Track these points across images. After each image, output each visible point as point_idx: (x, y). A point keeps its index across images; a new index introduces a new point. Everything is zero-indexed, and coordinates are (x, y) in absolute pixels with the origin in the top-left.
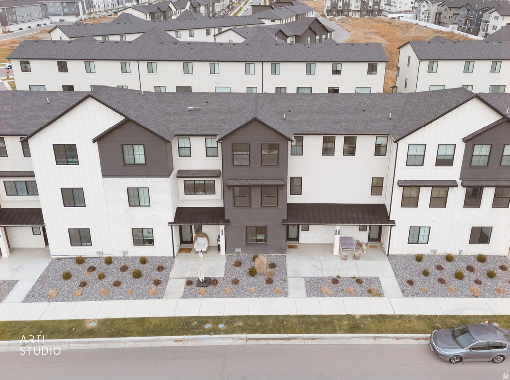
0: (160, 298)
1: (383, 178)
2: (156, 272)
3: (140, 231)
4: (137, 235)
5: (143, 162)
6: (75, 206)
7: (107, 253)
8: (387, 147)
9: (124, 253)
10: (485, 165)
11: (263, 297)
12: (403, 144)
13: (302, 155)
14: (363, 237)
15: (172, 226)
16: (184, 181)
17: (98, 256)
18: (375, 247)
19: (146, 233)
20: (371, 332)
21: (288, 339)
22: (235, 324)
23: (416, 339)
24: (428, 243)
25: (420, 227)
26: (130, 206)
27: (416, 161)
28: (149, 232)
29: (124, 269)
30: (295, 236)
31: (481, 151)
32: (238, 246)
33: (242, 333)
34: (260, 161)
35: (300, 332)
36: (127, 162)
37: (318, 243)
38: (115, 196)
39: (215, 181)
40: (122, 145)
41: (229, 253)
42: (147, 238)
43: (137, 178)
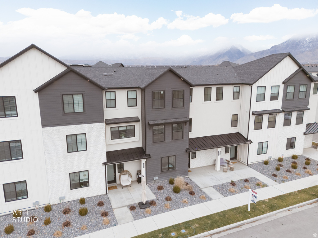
0: (115, 225)
1: (238, 114)
2: (98, 207)
3: (77, 176)
4: (73, 180)
5: (81, 110)
6: (11, 160)
7: (44, 202)
8: (239, 93)
9: (61, 199)
10: (292, 98)
11: (196, 204)
12: (255, 86)
13: (192, 102)
15: (105, 165)
16: (111, 128)
17: (34, 208)
18: (235, 162)
19: (82, 177)
20: (284, 207)
21: (238, 226)
22: (193, 227)
23: (311, 204)
24: (267, 153)
25: (263, 142)
26: (68, 152)
27: (261, 98)
28: (84, 175)
29: (66, 211)
31: (291, 89)
32: (155, 175)
33: (204, 232)
34: (171, 104)
35: (243, 220)
36: (67, 111)
37: (202, 166)
38: (54, 144)
39: (134, 125)
40: (63, 95)
41: (149, 182)
42: (82, 181)
43: (75, 125)
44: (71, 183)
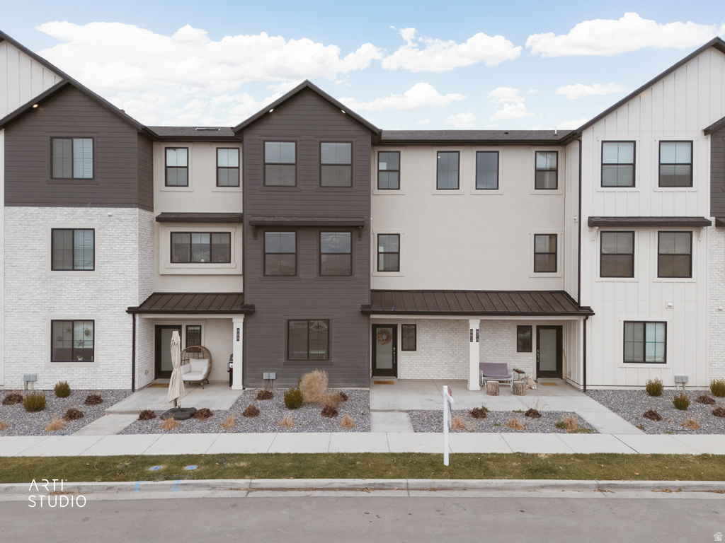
0: (63, 434)
1: (556, 235)
3: (69, 330)
4: (60, 339)
5: (89, 175)
8: (557, 171)
9: (29, 380)
11: (310, 432)
13: (399, 189)
14: (527, 362)
15: (134, 314)
16: (172, 233)
18: (554, 384)
19: (79, 334)
20: (590, 477)
21: (364, 489)
24: (665, 362)
25: (644, 323)
26: (52, 269)
27: (621, 176)
28: (87, 333)
30: (390, 366)
32: (269, 369)
33: (241, 477)
34: (316, 176)
36: (57, 174)
37: (435, 378)
38: (26, 246)
39: (230, 233)
40: (52, 138)
41: (250, 384)
42: (81, 347)
43: (73, 208)
44: (54, 347)
